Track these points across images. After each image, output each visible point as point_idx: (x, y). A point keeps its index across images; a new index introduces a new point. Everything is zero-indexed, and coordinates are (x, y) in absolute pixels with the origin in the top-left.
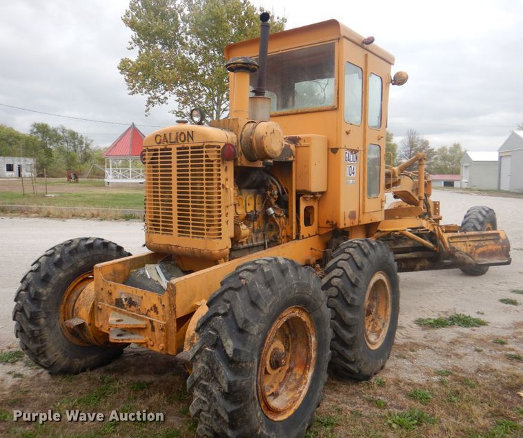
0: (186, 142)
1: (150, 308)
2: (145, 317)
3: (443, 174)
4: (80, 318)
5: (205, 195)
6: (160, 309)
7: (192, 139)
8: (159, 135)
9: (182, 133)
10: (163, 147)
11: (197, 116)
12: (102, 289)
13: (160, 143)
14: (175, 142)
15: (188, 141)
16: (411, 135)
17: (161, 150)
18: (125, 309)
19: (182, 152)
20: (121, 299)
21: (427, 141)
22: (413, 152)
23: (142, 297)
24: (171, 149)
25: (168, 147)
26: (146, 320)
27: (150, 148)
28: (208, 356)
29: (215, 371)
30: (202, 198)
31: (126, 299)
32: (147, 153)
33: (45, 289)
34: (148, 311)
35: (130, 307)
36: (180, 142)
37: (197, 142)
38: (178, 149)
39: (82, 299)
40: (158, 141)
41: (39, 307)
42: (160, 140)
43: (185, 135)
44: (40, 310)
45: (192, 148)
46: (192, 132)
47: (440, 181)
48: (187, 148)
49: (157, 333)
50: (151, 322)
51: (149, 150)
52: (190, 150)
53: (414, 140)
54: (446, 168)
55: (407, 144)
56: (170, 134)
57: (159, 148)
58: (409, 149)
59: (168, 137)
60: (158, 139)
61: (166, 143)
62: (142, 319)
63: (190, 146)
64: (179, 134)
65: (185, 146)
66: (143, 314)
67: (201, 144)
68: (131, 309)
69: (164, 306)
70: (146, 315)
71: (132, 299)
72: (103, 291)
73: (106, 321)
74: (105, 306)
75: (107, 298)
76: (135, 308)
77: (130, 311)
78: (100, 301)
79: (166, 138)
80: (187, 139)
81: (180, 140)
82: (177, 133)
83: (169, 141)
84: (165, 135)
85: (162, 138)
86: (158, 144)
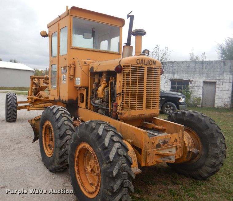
0: (152, 65)
1: (174, 141)
2: (172, 146)
5: (152, 90)
6: (178, 140)
7: (155, 65)
8: (139, 59)
9: (151, 61)
10: (140, 66)
11: (146, 53)
13: (139, 63)
14: (147, 64)
15: (153, 65)
17: (139, 67)
18: (162, 147)
19: (149, 69)
20: (160, 143)
23: (170, 138)
24: (144, 67)
25: (143, 66)
27: (133, 65)
30: (151, 91)
31: (162, 142)
32: (131, 67)
36: (149, 65)
37: (156, 66)
38: (148, 68)
40: (138, 62)
43: (152, 62)
45: (154, 68)
46: (155, 61)
48: (152, 68)
49: (178, 150)
50: (176, 147)
52: (153, 69)
56: (145, 60)
57: (138, 66)
59: (143, 61)
60: (138, 61)
61: (142, 64)
63: (153, 67)
64: (149, 61)
65: (151, 67)
66: (171, 145)
67: (158, 67)
68: (165, 146)
69: (180, 137)
70: (172, 145)
71: (165, 141)
72: (149, 144)
73: (152, 159)
74: (152, 151)
75: (151, 146)
76: (167, 145)
77: (165, 147)
78: (147, 150)
79: (142, 62)
80: (152, 64)
81: (150, 64)
82: (148, 60)
83: (144, 63)
84: (142, 60)
85: (140, 61)
86: (138, 64)
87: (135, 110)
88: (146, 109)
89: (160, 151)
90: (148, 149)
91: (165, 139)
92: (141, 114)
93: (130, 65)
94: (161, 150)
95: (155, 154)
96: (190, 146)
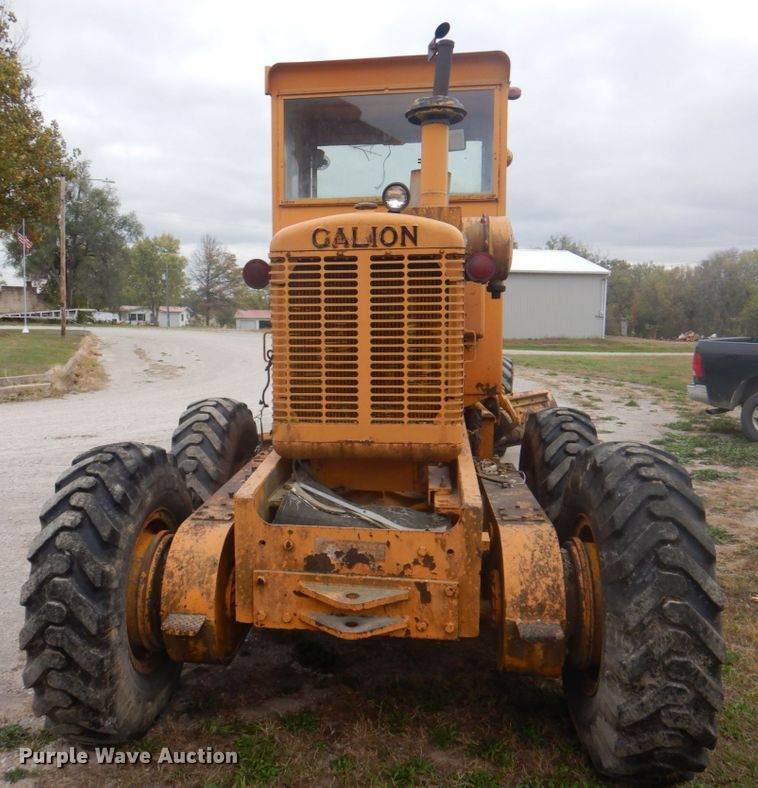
0: (398, 245)
1: (411, 561)
2: (399, 579)
3: (257, 308)
4: (186, 613)
6: (440, 559)
7: (414, 240)
8: (323, 230)
10: (333, 254)
11: (397, 197)
12: (263, 543)
13: (325, 245)
14: (367, 245)
15: (403, 244)
16: (209, 244)
17: (328, 259)
18: (337, 572)
19: (385, 266)
20: (324, 556)
21: (234, 256)
22: (212, 272)
23: (388, 544)
24: (355, 259)
25: (347, 254)
26: (408, 584)
27: (294, 255)
28: (681, 613)
29: (702, 635)
31: (338, 554)
32: (287, 264)
33: (113, 564)
34: (407, 566)
35: (350, 567)
36: (380, 245)
37: (424, 246)
38: (373, 258)
39: (178, 573)
40: (321, 242)
41: (107, 606)
42: (327, 240)
43: (395, 233)
44: (110, 611)
45: (411, 257)
46: (415, 228)
47: (253, 320)
48: (401, 258)
49: (437, 604)
50: (422, 587)
51: (292, 259)
52: (406, 262)
53: (214, 253)
54: (260, 299)
55: (202, 259)
56: (355, 229)
57: (322, 255)
58: (205, 266)
59: (349, 235)
60: (321, 237)
61: (341, 247)
62: (391, 585)
63: (406, 253)
64: (379, 231)
65: (394, 253)
66: (390, 575)
67: (437, 252)
68: (354, 570)
69: (451, 551)
70: (402, 575)
71: (356, 550)
72: (266, 547)
73: (279, 605)
74: (276, 575)
75: (280, 558)
76: (366, 567)
77: (352, 574)
78: (256, 567)
79: (344, 237)
80: (399, 240)
81: (383, 241)
82: (374, 229)
83: (351, 242)
84: (341, 231)
85: (332, 237)
86: (321, 247)
87: (320, 421)
88: (373, 422)
89: (318, 584)
90: (263, 566)
91: (356, 542)
92: (351, 442)
93: (283, 255)
94: (326, 581)
95: (294, 589)
96: (531, 603)
